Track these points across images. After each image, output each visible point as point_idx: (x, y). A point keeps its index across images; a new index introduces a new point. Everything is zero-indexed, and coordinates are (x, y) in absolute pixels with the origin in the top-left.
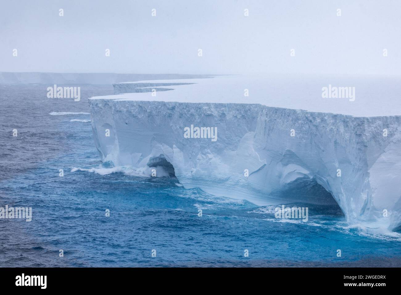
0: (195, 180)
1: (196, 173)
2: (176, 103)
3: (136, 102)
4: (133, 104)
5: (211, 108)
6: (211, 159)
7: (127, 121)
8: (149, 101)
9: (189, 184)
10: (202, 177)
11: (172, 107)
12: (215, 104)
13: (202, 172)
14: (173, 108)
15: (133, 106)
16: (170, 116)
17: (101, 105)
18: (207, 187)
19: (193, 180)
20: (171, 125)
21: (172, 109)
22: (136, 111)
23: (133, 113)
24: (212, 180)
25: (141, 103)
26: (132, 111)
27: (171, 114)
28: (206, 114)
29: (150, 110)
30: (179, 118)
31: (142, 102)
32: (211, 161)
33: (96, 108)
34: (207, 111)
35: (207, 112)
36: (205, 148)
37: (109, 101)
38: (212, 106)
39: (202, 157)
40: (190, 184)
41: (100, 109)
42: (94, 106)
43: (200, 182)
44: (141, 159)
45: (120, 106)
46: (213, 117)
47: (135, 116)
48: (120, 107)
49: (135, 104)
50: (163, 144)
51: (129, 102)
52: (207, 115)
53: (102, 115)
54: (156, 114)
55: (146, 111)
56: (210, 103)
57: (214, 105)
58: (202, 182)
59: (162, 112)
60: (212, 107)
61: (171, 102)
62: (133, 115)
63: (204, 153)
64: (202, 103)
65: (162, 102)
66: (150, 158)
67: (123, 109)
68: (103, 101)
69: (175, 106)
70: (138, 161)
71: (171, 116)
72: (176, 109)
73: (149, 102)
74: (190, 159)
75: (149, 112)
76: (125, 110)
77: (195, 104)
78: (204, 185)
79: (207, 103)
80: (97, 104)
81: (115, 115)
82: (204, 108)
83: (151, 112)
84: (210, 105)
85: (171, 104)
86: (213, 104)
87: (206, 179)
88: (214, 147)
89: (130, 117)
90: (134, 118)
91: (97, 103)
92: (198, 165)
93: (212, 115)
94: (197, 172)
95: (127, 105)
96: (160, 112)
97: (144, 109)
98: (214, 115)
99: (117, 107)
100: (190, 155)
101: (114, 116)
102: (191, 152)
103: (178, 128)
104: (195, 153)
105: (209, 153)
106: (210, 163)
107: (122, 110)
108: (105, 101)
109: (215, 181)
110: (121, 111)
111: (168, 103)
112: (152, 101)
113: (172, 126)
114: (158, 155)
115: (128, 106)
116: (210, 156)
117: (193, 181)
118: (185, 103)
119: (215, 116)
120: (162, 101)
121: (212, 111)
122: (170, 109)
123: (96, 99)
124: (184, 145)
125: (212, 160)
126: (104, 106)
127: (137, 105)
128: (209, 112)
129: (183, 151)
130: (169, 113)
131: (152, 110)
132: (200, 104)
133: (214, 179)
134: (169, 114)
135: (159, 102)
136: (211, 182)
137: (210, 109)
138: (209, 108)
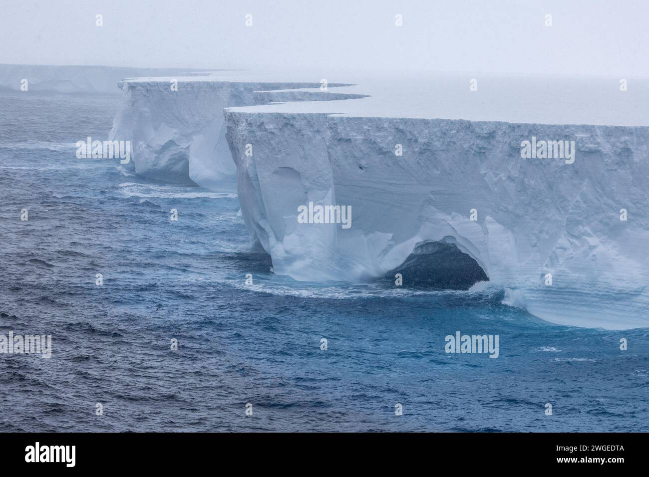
0: (553, 294)
1: (558, 277)
2: (498, 124)
3: (391, 121)
4: (382, 126)
5: (597, 136)
6: (595, 247)
7: (363, 163)
8: (424, 120)
9: (532, 301)
10: (574, 287)
11: (490, 133)
12: (606, 127)
13: (573, 275)
14: (491, 136)
15: (379, 129)
16: (481, 153)
17: (271, 127)
18: (585, 308)
19: (546, 294)
20: (483, 172)
21: (487, 138)
22: (387, 141)
23: (381, 145)
24: (600, 293)
25: (400, 122)
26: (379, 140)
27: (485, 148)
28: (582, 149)
29: (426, 137)
30: (507, 157)
31: (405, 121)
32: (594, 252)
33: (259, 134)
34: (587, 143)
35: (586, 145)
36: (579, 223)
37: (294, 118)
38: (599, 132)
39: (571, 243)
40: (536, 301)
41: (270, 136)
42: (254, 128)
43: (566, 296)
44: (391, 246)
45: (348, 129)
46: (601, 156)
47: (384, 150)
48: (348, 131)
49: (386, 125)
50: (454, 214)
51: (370, 120)
52: (586, 152)
53: (274, 149)
54: (442, 148)
55: (416, 141)
56: (593, 126)
57: (602, 130)
58: (573, 297)
59: (458, 143)
60: (599, 134)
61: (485, 123)
62: (381, 149)
63: (576, 234)
64: (573, 126)
65: (461, 122)
66: (417, 244)
67: (355, 136)
68: (278, 117)
69: (494, 131)
70: (383, 251)
71: (484, 153)
72: (498, 138)
73: (425, 122)
74: (535, 246)
75: (424, 143)
76: (360, 137)
77: (554, 126)
78: (575, 305)
79: (583, 126)
80: (262, 124)
81: (333, 149)
82: (577, 135)
83: (428, 144)
84: (595, 130)
85: (485, 127)
86: (600, 127)
87: (584, 292)
88: (601, 222)
89: (371, 154)
90: (382, 156)
91: (263, 122)
92: (561, 261)
93: (599, 151)
94: (560, 276)
95: (365, 127)
96: (454, 143)
97: (409, 136)
98: (604, 151)
99: (339, 131)
100: (534, 238)
101: (330, 150)
102: (537, 232)
103: (504, 179)
104: (547, 233)
105: (589, 235)
106: (594, 256)
107: (351, 137)
108: (285, 118)
109: (606, 295)
110: (349, 141)
111: (480, 124)
112: (433, 120)
113: (485, 174)
114: (438, 238)
115: (368, 130)
116: (593, 241)
117: (546, 296)
118: (526, 124)
119: (605, 155)
120: (461, 120)
121: (598, 143)
122: (483, 138)
123: (259, 114)
124: (517, 216)
125: (597, 250)
126: (280, 129)
127: (390, 127)
128: (591, 146)
129: (513, 231)
130: (480, 146)
131: (432, 139)
132: (567, 127)
133: (606, 290)
134: (480, 149)
135: (452, 122)
136: (595, 297)
137: (594, 139)
138: (592, 136)
